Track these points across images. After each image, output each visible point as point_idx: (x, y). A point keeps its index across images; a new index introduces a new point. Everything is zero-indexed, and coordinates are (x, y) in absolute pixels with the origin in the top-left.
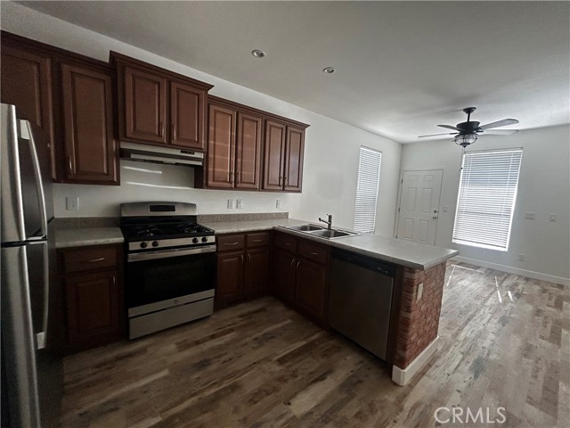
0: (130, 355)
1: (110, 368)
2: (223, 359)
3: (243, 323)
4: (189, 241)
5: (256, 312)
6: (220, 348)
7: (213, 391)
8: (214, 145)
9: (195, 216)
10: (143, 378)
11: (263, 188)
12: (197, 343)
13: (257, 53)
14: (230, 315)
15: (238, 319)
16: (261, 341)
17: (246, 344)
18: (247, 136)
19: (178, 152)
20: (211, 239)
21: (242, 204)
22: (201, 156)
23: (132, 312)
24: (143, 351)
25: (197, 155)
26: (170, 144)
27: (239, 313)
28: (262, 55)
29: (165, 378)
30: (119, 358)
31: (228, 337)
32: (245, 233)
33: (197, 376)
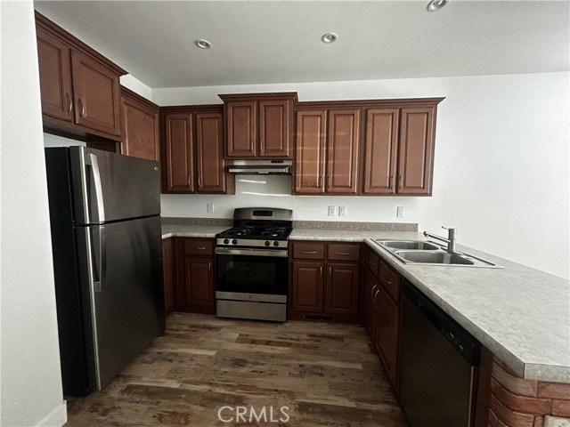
0: (210, 328)
1: (194, 331)
2: (258, 368)
3: (306, 343)
4: (262, 243)
5: (331, 337)
6: (263, 356)
7: (223, 391)
8: (302, 150)
9: (291, 222)
10: (201, 348)
11: (362, 192)
12: (253, 342)
13: (328, 37)
14: (300, 329)
15: (305, 337)
16: (303, 371)
17: (288, 366)
18: (340, 134)
19: (269, 163)
20: (283, 244)
21: (346, 211)
22: (290, 163)
23: (219, 294)
24: (218, 329)
25: (285, 163)
26: (259, 158)
27: (311, 331)
28: (333, 38)
29: (209, 357)
30: (205, 327)
31: (280, 350)
32: (327, 244)
33: (225, 370)
